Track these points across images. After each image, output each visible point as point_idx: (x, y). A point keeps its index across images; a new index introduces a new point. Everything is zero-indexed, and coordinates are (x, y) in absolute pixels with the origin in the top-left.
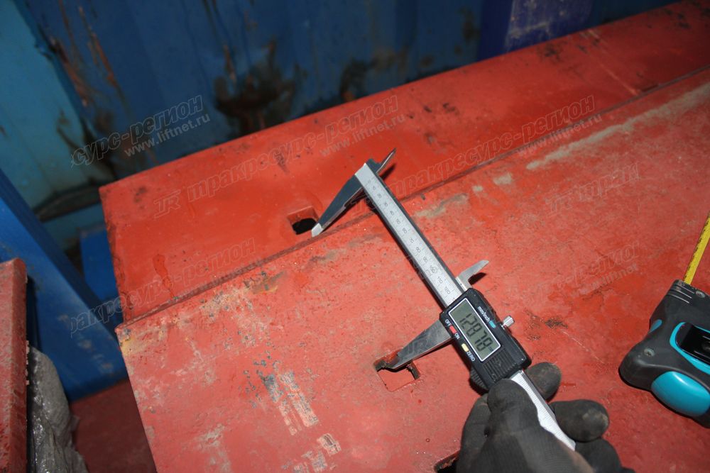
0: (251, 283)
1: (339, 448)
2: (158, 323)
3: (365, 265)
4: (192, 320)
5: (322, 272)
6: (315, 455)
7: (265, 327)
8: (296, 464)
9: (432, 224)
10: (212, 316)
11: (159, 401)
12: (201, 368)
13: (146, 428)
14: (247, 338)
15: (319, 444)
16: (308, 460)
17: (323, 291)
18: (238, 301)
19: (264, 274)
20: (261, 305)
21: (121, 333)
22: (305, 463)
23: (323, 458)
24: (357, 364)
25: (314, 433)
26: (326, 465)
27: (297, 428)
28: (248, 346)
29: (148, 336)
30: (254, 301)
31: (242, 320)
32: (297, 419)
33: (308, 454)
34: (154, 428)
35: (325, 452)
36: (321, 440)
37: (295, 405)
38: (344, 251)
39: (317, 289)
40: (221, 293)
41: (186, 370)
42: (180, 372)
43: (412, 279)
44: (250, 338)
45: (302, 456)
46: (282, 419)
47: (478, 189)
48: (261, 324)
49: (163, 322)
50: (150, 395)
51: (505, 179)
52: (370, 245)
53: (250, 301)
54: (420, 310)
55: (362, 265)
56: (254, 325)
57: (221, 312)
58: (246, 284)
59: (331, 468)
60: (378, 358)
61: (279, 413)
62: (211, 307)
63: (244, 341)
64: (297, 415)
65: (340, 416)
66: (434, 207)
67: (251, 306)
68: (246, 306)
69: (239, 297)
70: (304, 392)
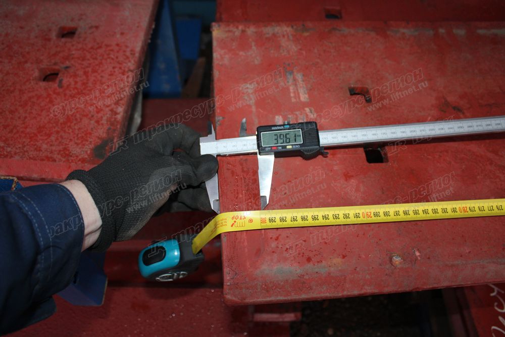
0: (295, 27)
1: (315, 116)
2: (237, 28)
4: (256, 32)
5: (336, 36)
6: (301, 114)
7: (296, 49)
8: (290, 114)
9: (408, 37)
10: (268, 34)
11: (226, 61)
12: (254, 55)
13: (214, 71)
14: (284, 51)
15: (305, 111)
16: (296, 115)
17: (334, 45)
18: (285, 33)
19: (303, 25)
20: (297, 39)
21: (215, 25)
23: (305, 117)
24: (340, 84)
25: (305, 105)
27: (296, 99)
28: (283, 54)
29: (229, 31)
30: (294, 36)
31: (284, 42)
32: (297, 95)
33: (298, 113)
34: (219, 72)
35: (307, 115)
36: (307, 110)
37: (299, 89)
38: (352, 31)
39: (330, 43)
40: (276, 26)
41: (245, 53)
42: (241, 53)
43: (385, 58)
45: (294, 112)
46: (289, 93)
47: (442, 31)
48: (294, 47)
49: (240, 28)
50: (222, 58)
51: (460, 32)
52: (368, 34)
53: (291, 35)
54: (384, 73)
55: (360, 41)
56: (290, 47)
57: (274, 34)
58: (292, 27)
60: (352, 86)
61: (289, 90)
62: (269, 30)
63: (281, 51)
64: (298, 94)
65: (321, 103)
66: (412, 30)
67: (291, 37)
68: (288, 36)
69: (286, 31)
70: (306, 85)
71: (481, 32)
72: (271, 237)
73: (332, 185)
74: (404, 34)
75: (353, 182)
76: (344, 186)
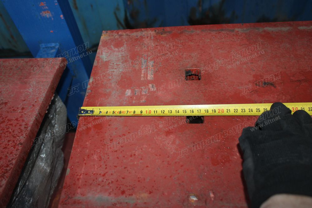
0: (157, 31)
1: (155, 90)
2: (118, 33)
3: (203, 39)
5: (185, 35)
6: (145, 89)
7: (153, 45)
8: (137, 88)
9: (240, 34)
10: (137, 36)
13: (95, 61)
14: (145, 46)
15: (148, 86)
16: (142, 89)
17: (182, 41)
18: (149, 35)
19: (164, 30)
20: (157, 39)
21: (104, 32)
22: (140, 90)
23: (147, 90)
24: (179, 67)
25: (149, 82)
26: (147, 93)
28: (144, 49)
29: (112, 36)
30: (154, 37)
31: (146, 41)
33: (142, 88)
35: (149, 89)
36: (150, 85)
38: (198, 32)
39: (180, 40)
40: (144, 31)
41: (118, 49)
42: (116, 49)
43: (219, 49)
44: (146, 47)
46: (141, 74)
48: (153, 44)
49: (120, 33)
51: (285, 29)
52: (209, 33)
53: (153, 36)
54: (215, 59)
55: (202, 38)
56: (150, 44)
57: (141, 36)
58: (155, 31)
59: (148, 95)
60: (189, 69)
61: (141, 72)
62: (138, 34)
63: (143, 47)
65: (162, 81)
66: (245, 29)
67: (152, 38)
68: (151, 37)
69: (150, 34)
70: (154, 69)
71: (301, 28)
72: (100, 173)
73: (155, 138)
74: (238, 31)
75: (172, 137)
76: (164, 140)
